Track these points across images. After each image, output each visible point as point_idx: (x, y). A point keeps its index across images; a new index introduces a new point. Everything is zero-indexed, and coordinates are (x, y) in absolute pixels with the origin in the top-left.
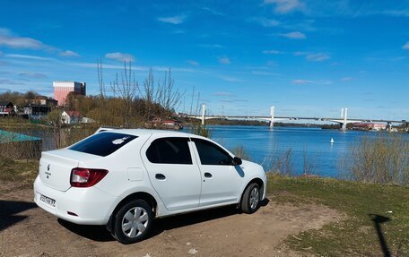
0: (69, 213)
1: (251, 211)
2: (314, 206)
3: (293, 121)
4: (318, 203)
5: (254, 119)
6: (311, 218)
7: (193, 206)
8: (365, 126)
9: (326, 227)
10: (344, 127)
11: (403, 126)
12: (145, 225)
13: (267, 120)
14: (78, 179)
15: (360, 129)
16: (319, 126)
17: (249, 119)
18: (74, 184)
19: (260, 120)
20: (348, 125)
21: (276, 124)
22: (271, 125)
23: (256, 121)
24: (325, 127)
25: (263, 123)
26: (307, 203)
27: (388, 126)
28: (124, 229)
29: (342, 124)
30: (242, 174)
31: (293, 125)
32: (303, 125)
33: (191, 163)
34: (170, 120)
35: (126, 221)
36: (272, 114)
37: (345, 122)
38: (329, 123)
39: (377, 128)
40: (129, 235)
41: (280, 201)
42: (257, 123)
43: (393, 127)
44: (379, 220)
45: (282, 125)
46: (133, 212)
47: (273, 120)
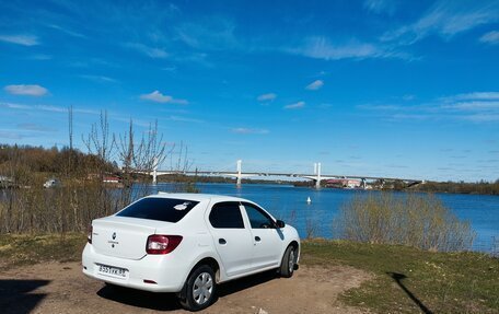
0: (146, 281)
1: (289, 275)
2: (341, 268)
3: (263, 178)
4: (344, 264)
5: (218, 175)
6: (346, 278)
7: (247, 271)
8: (340, 183)
9: (365, 285)
10: (318, 184)
11: (377, 183)
12: (210, 291)
13: (233, 176)
14: (154, 245)
15: (334, 186)
16: (291, 183)
17: (212, 175)
18: (150, 251)
19: (225, 176)
20: (322, 182)
21: (243, 181)
22: (239, 182)
23: (220, 178)
24: (297, 184)
25: (229, 180)
26: (334, 265)
27: (362, 183)
28: (195, 296)
29: (315, 181)
30: (282, 237)
31: (262, 182)
32: (273, 182)
33: (243, 227)
34: (113, 177)
35: (196, 288)
36: (239, 169)
37: (319, 179)
38: (302, 180)
39: (352, 185)
40: (198, 301)
41: (309, 264)
42: (221, 180)
43: (368, 184)
44: (398, 277)
45: (249, 181)
46: (201, 278)
47: (240, 176)
